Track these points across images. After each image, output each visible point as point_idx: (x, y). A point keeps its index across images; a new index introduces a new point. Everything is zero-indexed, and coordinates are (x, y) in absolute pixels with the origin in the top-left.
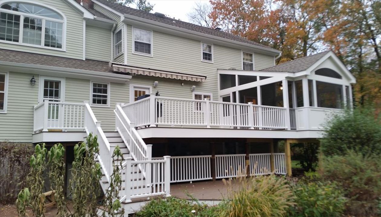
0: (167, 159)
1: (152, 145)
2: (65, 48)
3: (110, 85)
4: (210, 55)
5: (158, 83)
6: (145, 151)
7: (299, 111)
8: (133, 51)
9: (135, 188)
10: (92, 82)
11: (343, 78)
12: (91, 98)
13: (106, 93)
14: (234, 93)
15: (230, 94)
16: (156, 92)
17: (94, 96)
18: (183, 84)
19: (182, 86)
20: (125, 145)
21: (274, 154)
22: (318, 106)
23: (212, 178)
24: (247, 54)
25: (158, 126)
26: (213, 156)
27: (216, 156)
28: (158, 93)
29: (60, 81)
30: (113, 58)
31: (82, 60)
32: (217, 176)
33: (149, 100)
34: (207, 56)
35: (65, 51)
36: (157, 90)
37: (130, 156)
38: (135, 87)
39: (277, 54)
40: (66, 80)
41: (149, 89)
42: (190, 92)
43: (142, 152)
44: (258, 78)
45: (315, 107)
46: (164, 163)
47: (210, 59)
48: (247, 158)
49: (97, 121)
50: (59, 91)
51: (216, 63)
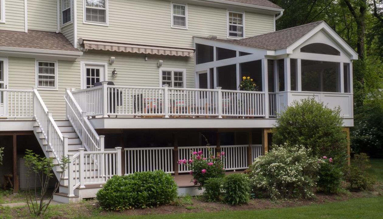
0: (118, 151)
1: (104, 136)
2: (5, 19)
3: (57, 63)
4: (183, 19)
5: (115, 58)
6: (98, 142)
7: (280, 96)
8: (84, 21)
9: (89, 178)
10: (37, 60)
11: (342, 53)
12: (37, 80)
13: (54, 73)
14: (212, 70)
15: (207, 70)
16: (113, 70)
17: (40, 77)
18: (146, 59)
19: (146, 61)
20: (77, 134)
21: (252, 146)
22: (302, 90)
23: (174, 172)
24: (235, 15)
25: (111, 117)
26: (176, 148)
27: (179, 148)
28: (114, 71)
29: (3, 62)
30: (60, 26)
31: (25, 32)
32: (180, 170)
33: (102, 89)
34: (180, 21)
35: (4, 22)
36: (114, 67)
37: (83, 146)
38: (86, 65)
39: (279, 13)
40: (9, 59)
41: (104, 66)
42: (156, 68)
43: (95, 144)
44: (238, 54)
45: (298, 91)
46: (115, 154)
47: (184, 24)
48: (217, 150)
49: (48, 111)
50: (2, 72)
51: (191, 29)
